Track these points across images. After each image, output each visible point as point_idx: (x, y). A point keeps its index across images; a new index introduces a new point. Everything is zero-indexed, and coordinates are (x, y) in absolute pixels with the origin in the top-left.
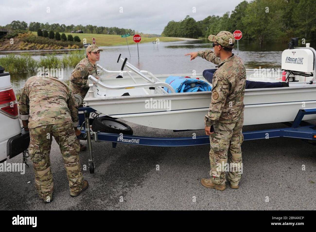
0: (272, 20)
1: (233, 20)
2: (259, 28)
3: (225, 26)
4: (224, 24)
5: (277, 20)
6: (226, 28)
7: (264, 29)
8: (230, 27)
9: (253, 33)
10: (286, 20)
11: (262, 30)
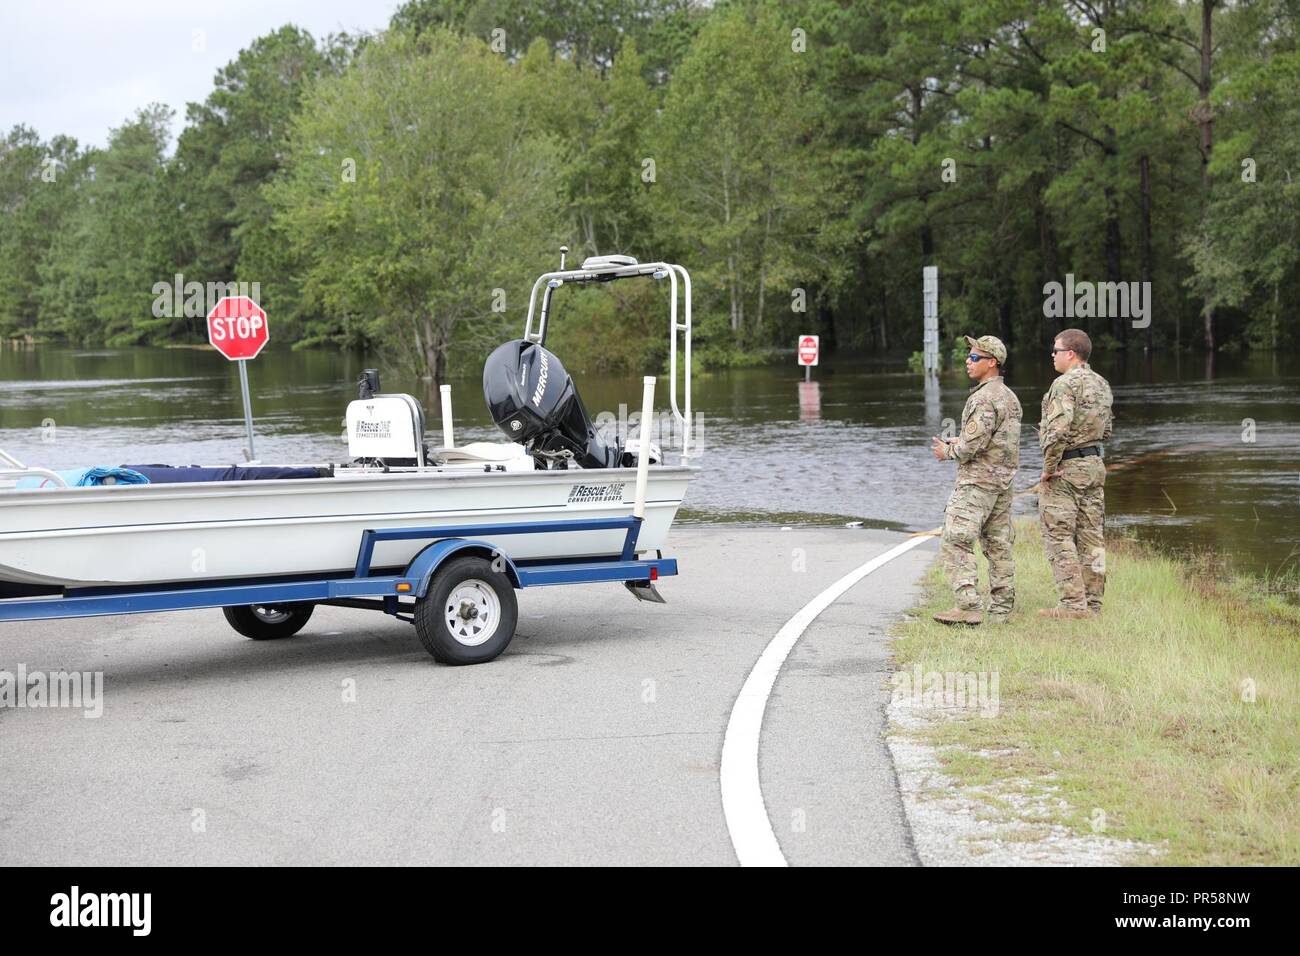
0: (495, 210)
1: (207, 183)
2: (406, 262)
3: (138, 234)
4: (129, 212)
5: (528, 206)
6: (147, 250)
7: (447, 272)
8: (181, 243)
9: (367, 303)
10: (604, 207)
11: (428, 282)
